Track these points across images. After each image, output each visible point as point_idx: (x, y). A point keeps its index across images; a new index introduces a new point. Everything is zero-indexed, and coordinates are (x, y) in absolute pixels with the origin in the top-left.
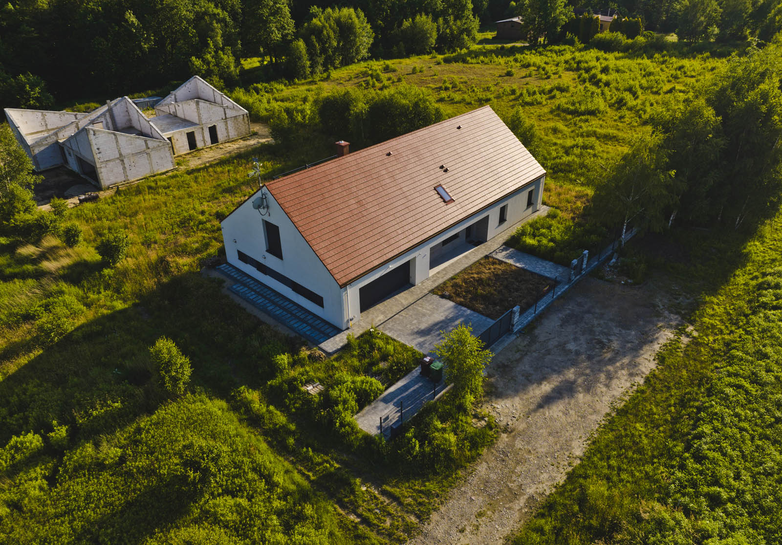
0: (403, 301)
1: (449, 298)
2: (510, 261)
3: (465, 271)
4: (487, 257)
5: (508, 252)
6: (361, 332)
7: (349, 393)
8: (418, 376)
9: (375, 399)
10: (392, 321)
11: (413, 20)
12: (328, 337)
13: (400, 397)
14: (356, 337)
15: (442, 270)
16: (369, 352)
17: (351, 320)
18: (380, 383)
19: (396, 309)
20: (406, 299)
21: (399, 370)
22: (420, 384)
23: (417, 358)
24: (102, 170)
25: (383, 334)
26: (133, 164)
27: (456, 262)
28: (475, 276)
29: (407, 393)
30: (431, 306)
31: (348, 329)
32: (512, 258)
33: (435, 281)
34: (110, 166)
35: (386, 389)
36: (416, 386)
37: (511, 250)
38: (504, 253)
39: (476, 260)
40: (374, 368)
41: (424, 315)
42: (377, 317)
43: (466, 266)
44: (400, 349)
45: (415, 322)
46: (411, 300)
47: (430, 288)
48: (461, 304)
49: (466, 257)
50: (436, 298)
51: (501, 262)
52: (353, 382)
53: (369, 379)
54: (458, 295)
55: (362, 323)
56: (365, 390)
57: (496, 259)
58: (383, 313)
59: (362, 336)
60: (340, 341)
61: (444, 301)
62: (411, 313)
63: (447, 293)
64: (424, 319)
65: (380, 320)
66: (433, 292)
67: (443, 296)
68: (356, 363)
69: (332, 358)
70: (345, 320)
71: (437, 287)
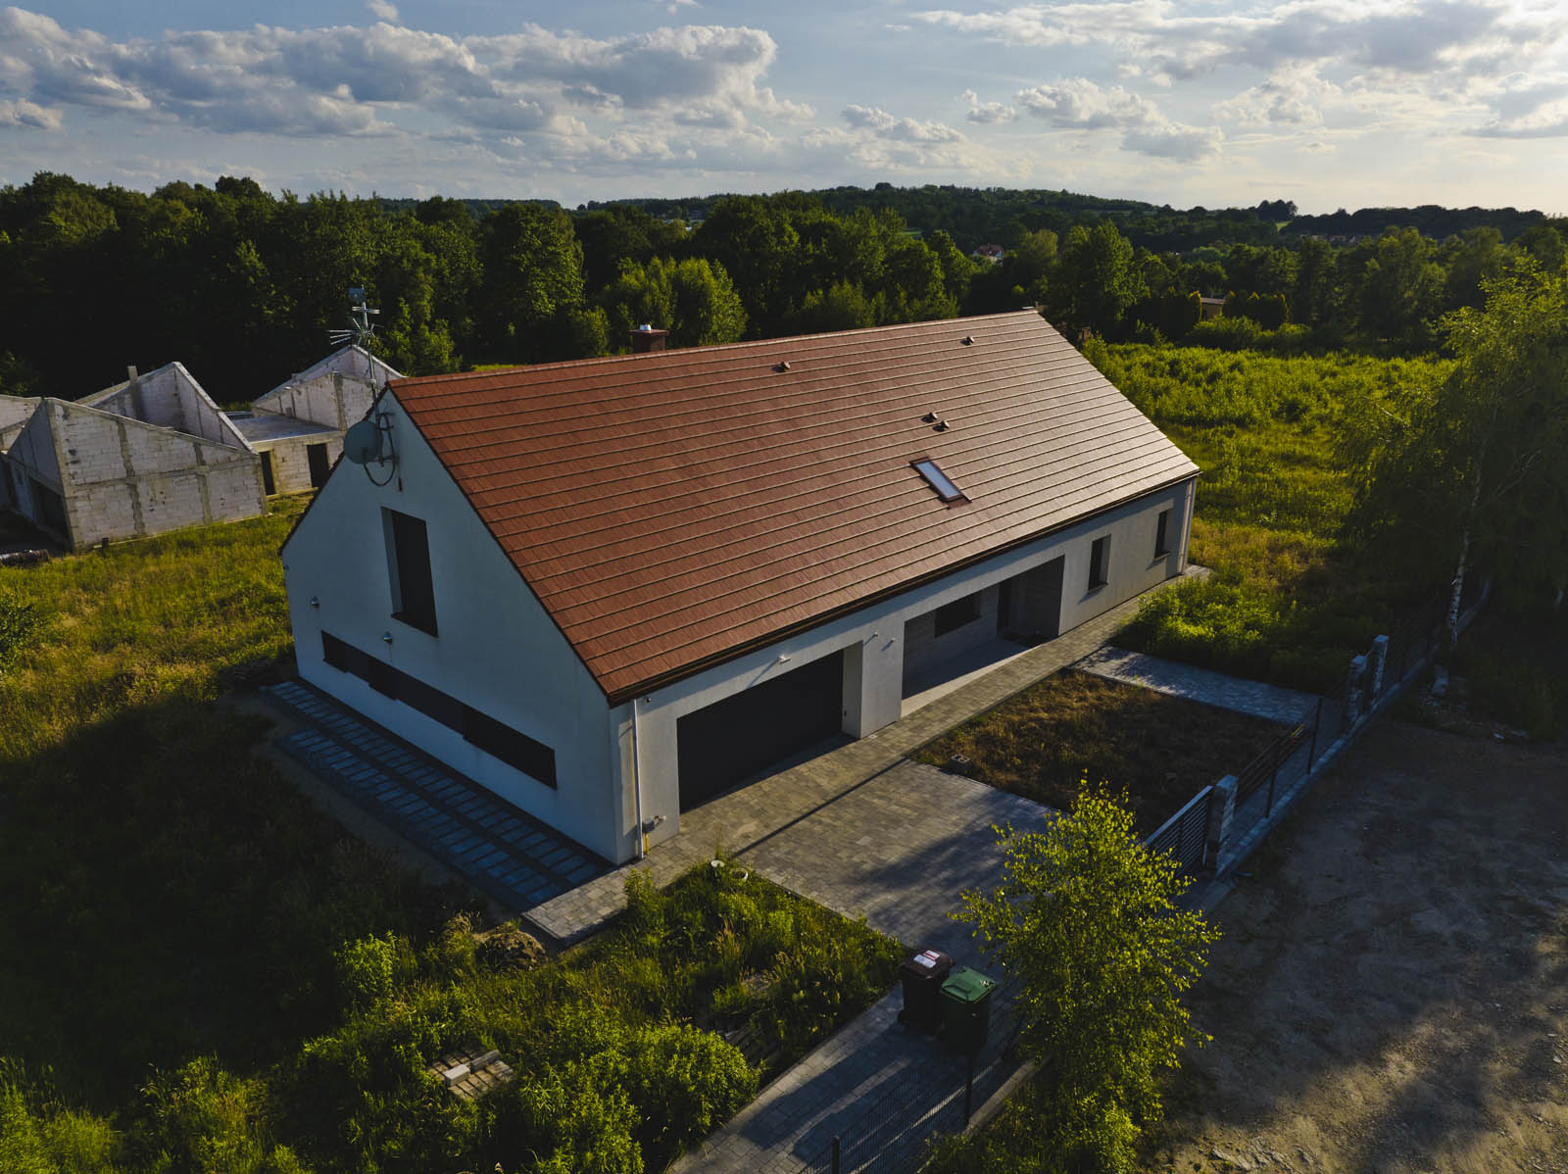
0: (824, 782)
1: (971, 772)
2: (1138, 681)
3: (1006, 704)
4: (1065, 672)
5: (1126, 660)
6: (679, 870)
7: (605, 1094)
8: (891, 1030)
9: (715, 1126)
10: (787, 840)
11: (826, 293)
12: (561, 885)
13: (821, 1117)
14: (661, 885)
15: (939, 701)
16: (702, 939)
17: (648, 828)
18: (740, 1056)
19: (798, 804)
20: (832, 774)
21: (816, 1002)
22: (902, 1065)
23: (881, 962)
24: (78, 504)
25: (754, 878)
26: (160, 497)
27: (978, 683)
28: (1045, 715)
29: (850, 1100)
30: (914, 795)
31: (635, 860)
32: (1142, 674)
33: (919, 729)
34: (101, 495)
35: (767, 1080)
36: (889, 1072)
37: (1132, 656)
38: (1115, 663)
39: (1037, 678)
40: (718, 998)
41: (895, 821)
42: (735, 826)
43: (1010, 692)
44: (817, 928)
45: (865, 840)
46: (848, 777)
47: (907, 747)
48: (1013, 789)
49: (1004, 670)
50: (927, 773)
51: (1112, 684)
52: (633, 1051)
53: (697, 1037)
54: (999, 765)
55: (685, 845)
56: (677, 1086)
57: (1095, 676)
58: (757, 814)
59: (681, 883)
60: (603, 900)
61: (956, 782)
62: (849, 814)
63: (964, 759)
64: (896, 834)
65: (746, 836)
66: (915, 756)
67: (951, 768)
68: (651, 973)
69: (566, 957)
70: (627, 828)
71: (927, 745)
